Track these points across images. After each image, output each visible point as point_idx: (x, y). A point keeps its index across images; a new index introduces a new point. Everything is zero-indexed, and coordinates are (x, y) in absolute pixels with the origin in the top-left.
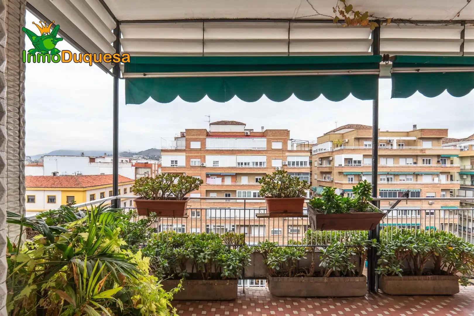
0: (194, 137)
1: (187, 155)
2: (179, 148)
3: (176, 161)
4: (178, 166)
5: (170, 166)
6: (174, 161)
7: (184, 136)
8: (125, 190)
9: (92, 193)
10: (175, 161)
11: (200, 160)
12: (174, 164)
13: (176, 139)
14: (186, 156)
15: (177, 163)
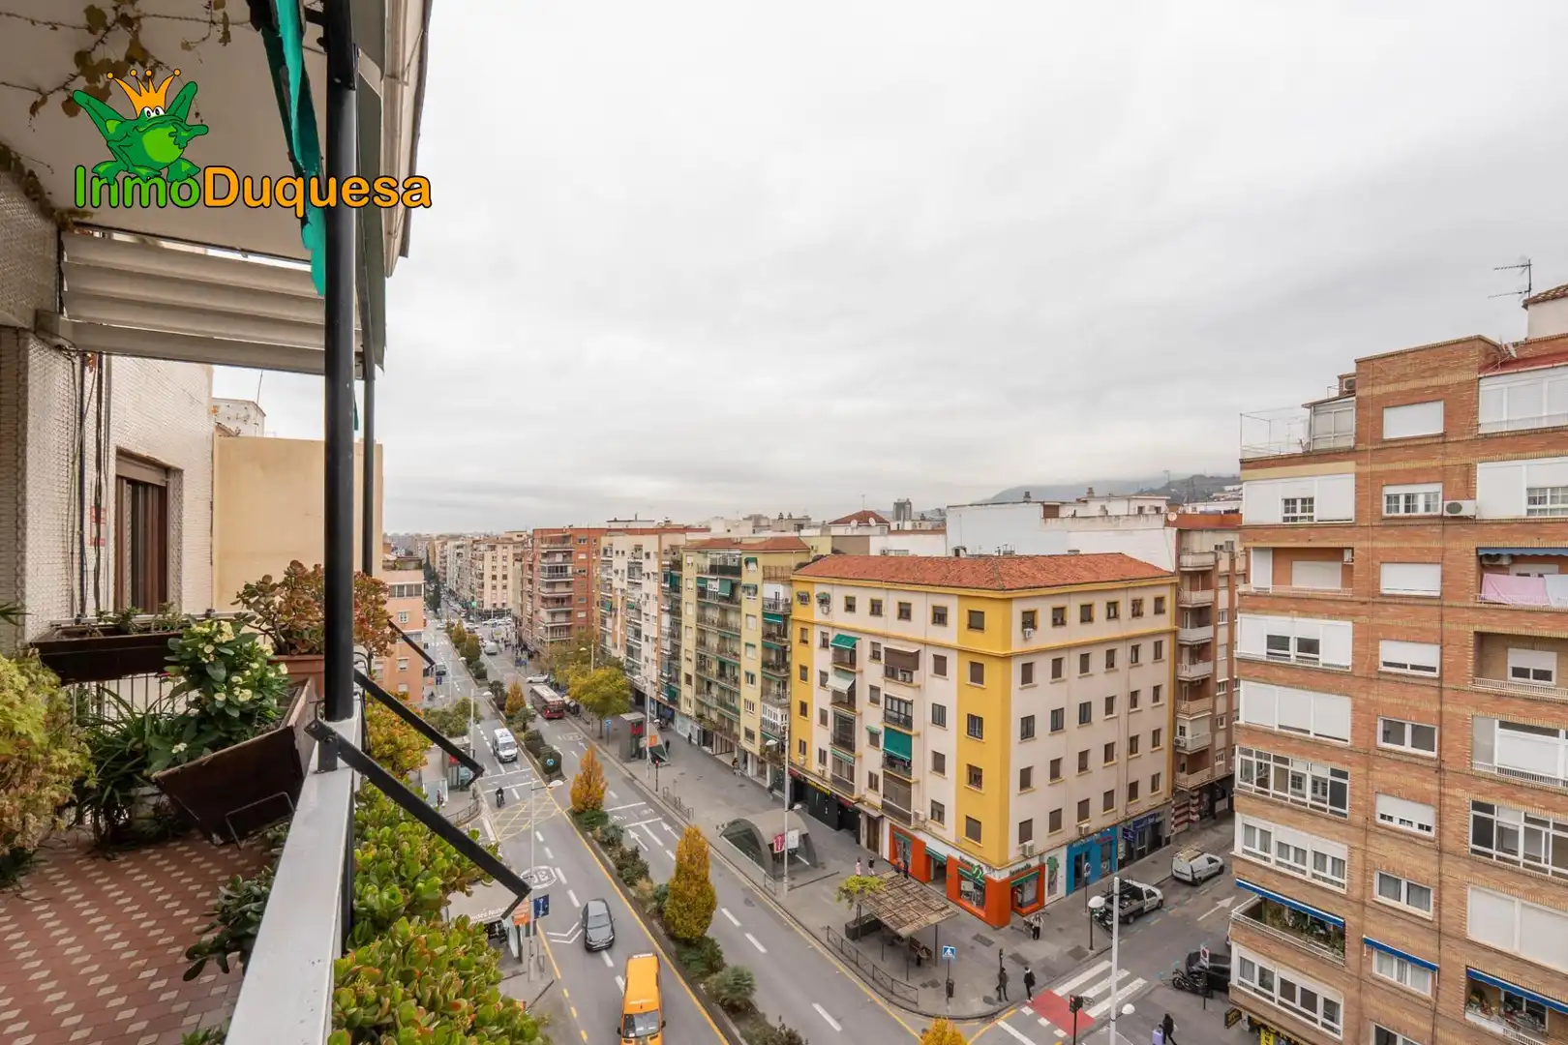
0: (1402, 387)
1: (1367, 469)
2: (1321, 446)
3: (1308, 503)
4: (1315, 519)
5: (1280, 521)
6: (1299, 502)
7: (1351, 392)
8: (1113, 606)
9: (1028, 606)
10: (1304, 501)
11: (1437, 488)
12: (1299, 513)
13: (1315, 407)
14: (1358, 476)
15: (1311, 510)
